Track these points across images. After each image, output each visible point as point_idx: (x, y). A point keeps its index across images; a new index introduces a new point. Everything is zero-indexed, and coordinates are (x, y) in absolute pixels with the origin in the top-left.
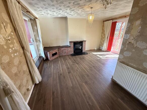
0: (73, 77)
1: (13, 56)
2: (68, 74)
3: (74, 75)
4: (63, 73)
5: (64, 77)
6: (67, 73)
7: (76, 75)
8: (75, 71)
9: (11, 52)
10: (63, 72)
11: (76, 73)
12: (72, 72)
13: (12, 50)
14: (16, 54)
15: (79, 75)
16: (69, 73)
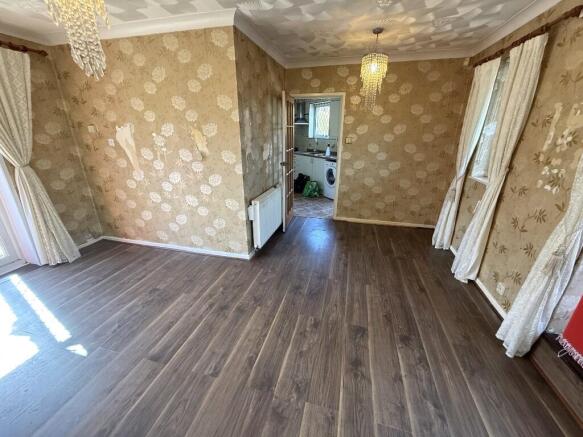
0: (351, 307)
1: (539, 186)
2: (370, 329)
3: (343, 309)
4: (392, 338)
5: (388, 318)
6: (370, 334)
7: (336, 305)
8: (327, 324)
9: (543, 173)
10: (393, 348)
11: (328, 317)
12: (346, 325)
13: (550, 171)
14: (548, 187)
15: (327, 302)
16: (360, 331)
